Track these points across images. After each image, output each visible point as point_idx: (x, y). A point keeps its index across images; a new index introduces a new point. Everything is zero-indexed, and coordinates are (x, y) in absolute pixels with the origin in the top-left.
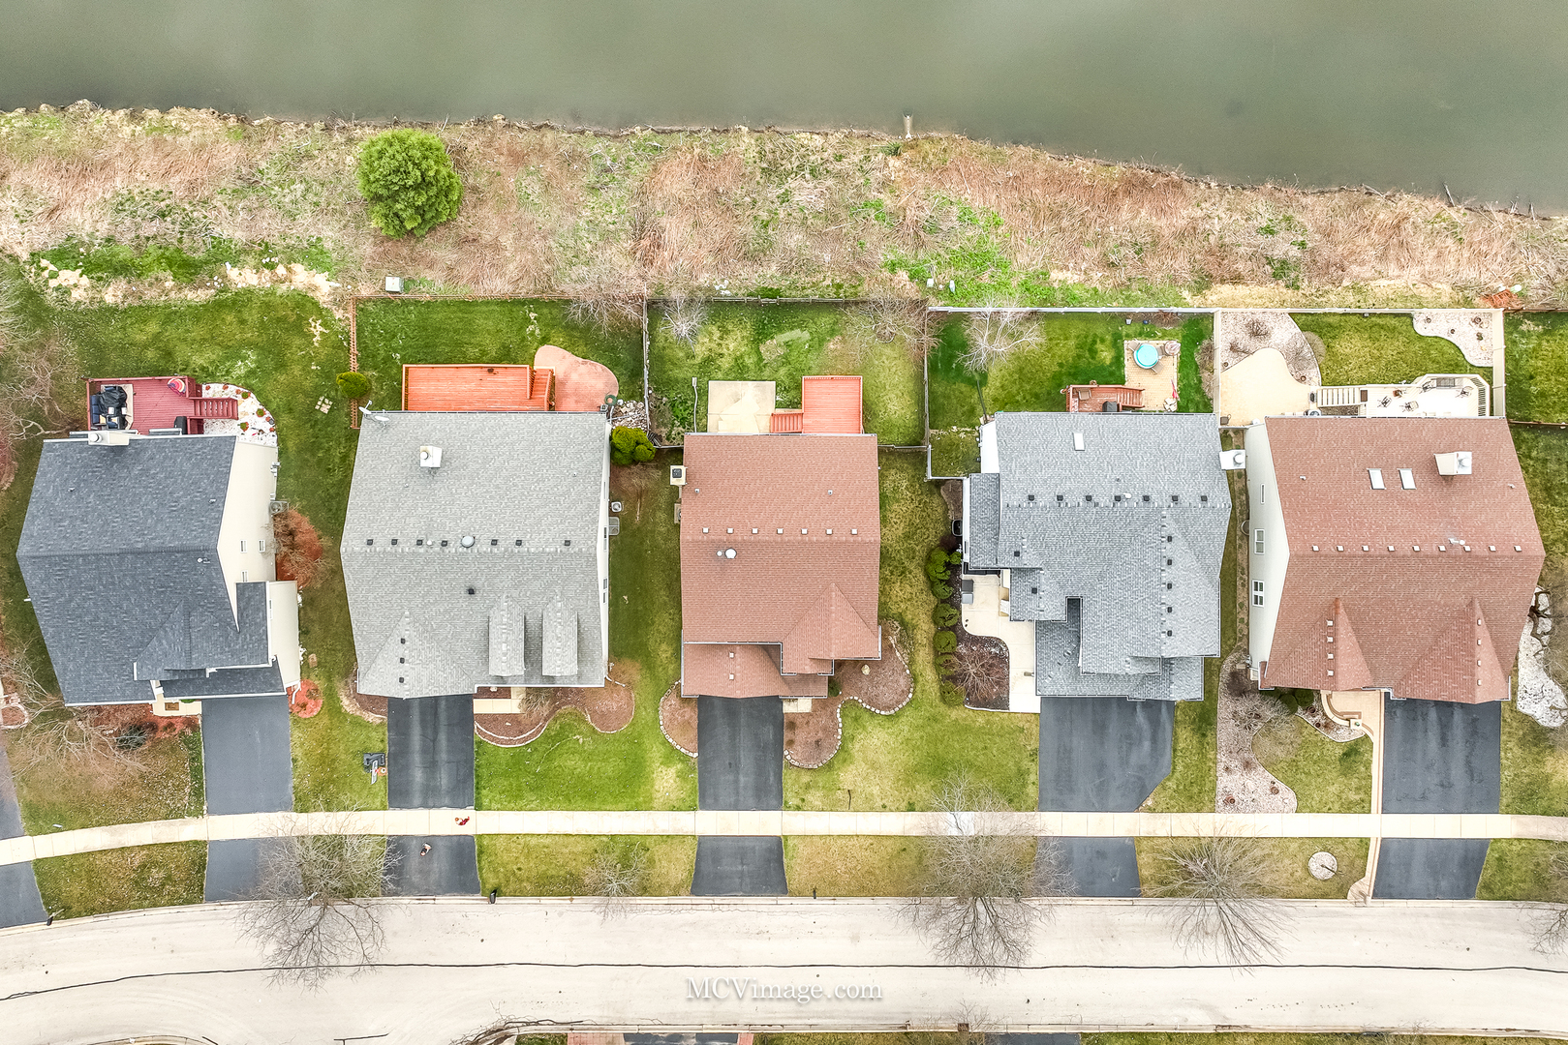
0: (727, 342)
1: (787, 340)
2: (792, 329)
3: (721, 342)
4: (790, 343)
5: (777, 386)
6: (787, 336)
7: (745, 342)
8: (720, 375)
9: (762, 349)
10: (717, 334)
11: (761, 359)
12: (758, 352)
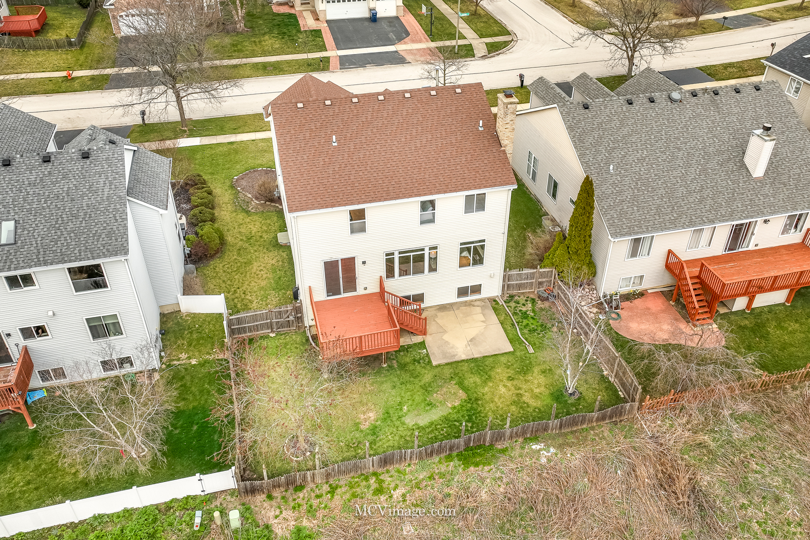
0: (510, 393)
1: (434, 411)
2: (432, 423)
3: (518, 392)
4: (428, 408)
5: (430, 362)
6: (435, 415)
7: (487, 397)
8: (503, 359)
9: (462, 394)
10: (527, 398)
11: (461, 384)
12: (465, 389)
